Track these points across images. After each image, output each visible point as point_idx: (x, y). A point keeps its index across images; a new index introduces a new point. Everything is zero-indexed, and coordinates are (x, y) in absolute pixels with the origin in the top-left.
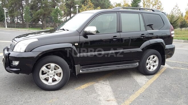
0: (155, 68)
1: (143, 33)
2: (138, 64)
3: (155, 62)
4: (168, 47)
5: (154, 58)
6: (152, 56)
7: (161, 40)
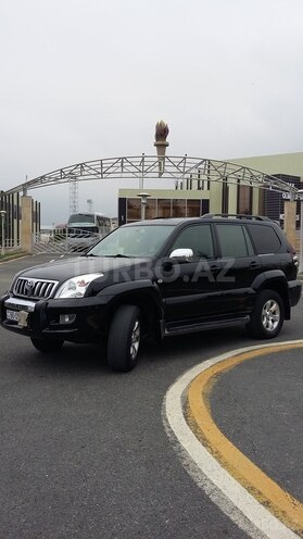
0: (276, 324)
1: (252, 259)
2: (248, 317)
3: (274, 313)
4: (291, 284)
5: (272, 305)
6: (269, 302)
7: (280, 273)
